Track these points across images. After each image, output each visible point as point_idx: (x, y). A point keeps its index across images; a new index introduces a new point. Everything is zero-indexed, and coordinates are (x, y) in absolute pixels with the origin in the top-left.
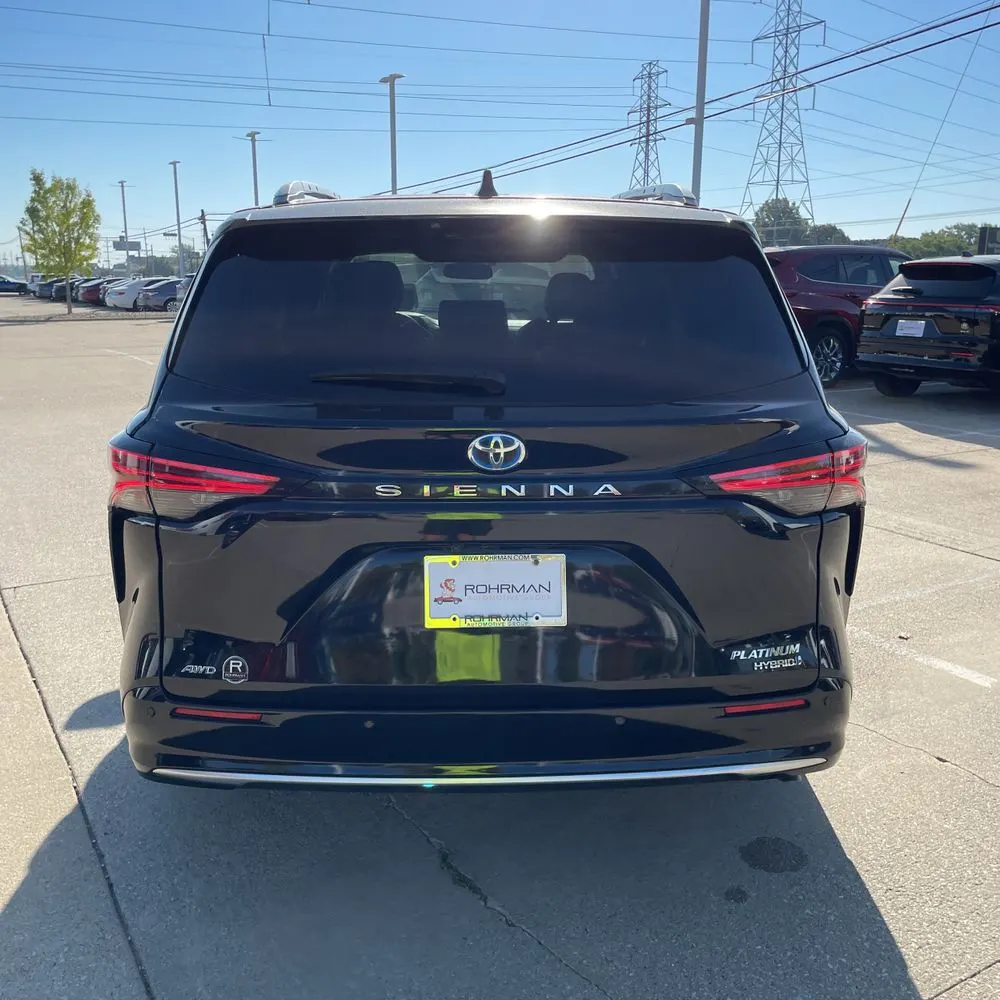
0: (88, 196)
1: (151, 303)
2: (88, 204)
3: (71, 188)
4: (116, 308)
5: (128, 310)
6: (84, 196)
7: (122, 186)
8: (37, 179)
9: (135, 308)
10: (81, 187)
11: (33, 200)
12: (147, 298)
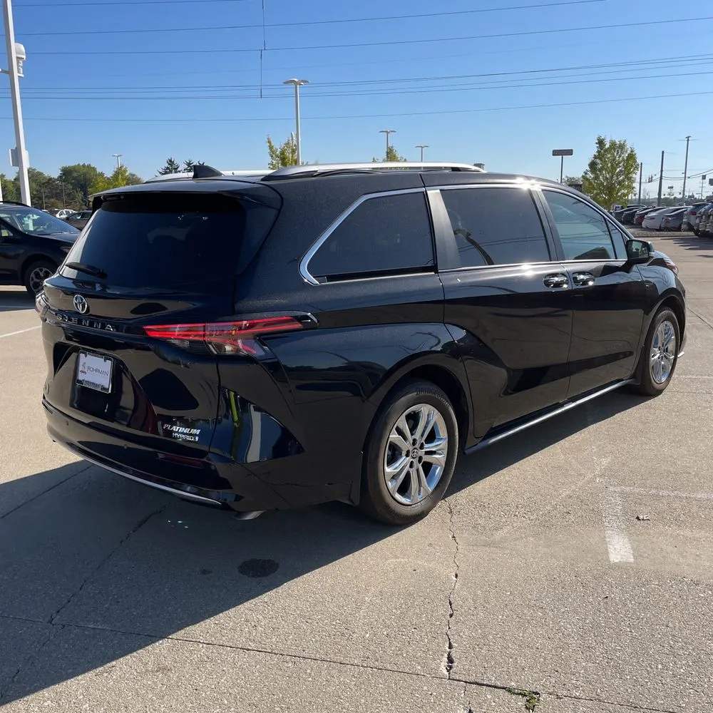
0: (632, 151)
1: (669, 225)
2: (632, 157)
3: (622, 147)
4: (647, 229)
5: (657, 230)
6: (629, 152)
7: (688, 140)
8: (601, 143)
9: (660, 230)
10: (628, 146)
11: (595, 157)
12: (668, 222)
